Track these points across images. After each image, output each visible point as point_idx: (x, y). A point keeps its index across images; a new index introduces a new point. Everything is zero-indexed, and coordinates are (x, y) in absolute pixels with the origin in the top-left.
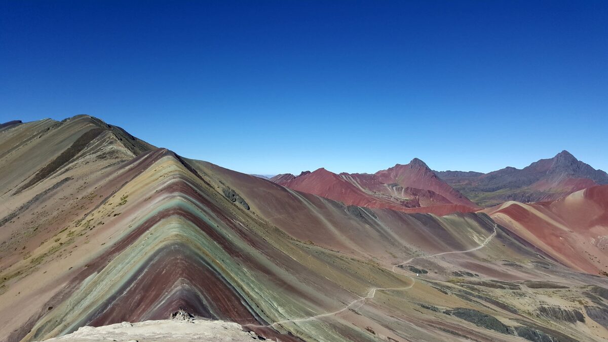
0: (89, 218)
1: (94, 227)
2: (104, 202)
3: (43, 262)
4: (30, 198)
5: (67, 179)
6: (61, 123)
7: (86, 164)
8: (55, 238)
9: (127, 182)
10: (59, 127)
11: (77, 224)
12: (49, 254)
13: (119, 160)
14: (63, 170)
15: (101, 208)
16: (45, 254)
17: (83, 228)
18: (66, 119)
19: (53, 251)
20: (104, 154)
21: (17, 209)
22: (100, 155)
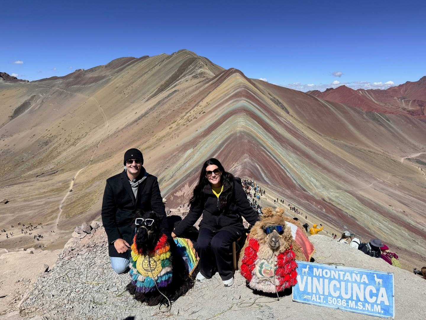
0: (188, 114)
1: (191, 120)
2: (197, 105)
3: (163, 140)
4: (155, 103)
5: (175, 91)
6: (171, 56)
7: (186, 81)
8: (169, 127)
9: (210, 92)
10: (170, 58)
11: (182, 118)
12: (166, 136)
13: (205, 78)
14: (173, 85)
15: (195, 109)
16: (164, 136)
17: (185, 121)
18: (174, 53)
19: (168, 134)
20: (196, 75)
21: (148, 109)
22: (195, 76)
